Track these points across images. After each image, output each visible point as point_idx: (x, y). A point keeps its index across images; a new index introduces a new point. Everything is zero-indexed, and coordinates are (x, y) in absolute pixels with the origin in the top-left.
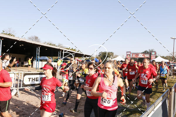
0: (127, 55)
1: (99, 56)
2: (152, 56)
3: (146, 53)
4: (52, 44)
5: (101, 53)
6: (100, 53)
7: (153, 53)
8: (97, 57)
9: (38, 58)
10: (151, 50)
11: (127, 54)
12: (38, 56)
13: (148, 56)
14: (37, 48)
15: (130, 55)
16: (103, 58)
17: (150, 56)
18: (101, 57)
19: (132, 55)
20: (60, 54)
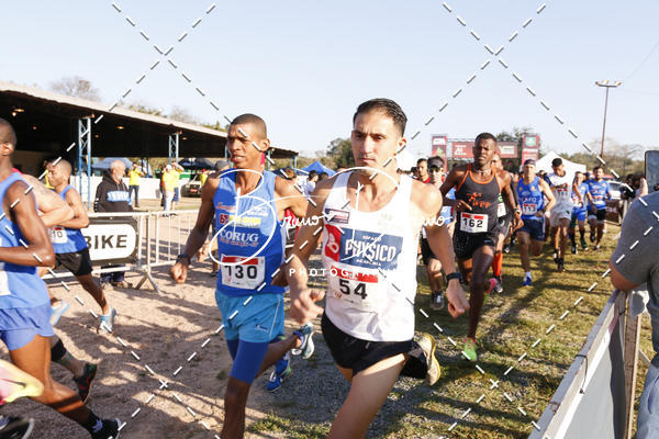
0: (435, 148)
1: (329, 153)
2: (525, 150)
3: (502, 140)
4: (147, 109)
5: (336, 145)
6: (332, 143)
7: (530, 141)
8: (322, 160)
9: (84, 160)
10: (520, 131)
11: (435, 143)
12: (85, 152)
13: (512, 152)
14: (80, 123)
15: (443, 148)
16: (344, 160)
17: (520, 153)
18: (338, 157)
19: (454, 149)
20: (174, 147)
